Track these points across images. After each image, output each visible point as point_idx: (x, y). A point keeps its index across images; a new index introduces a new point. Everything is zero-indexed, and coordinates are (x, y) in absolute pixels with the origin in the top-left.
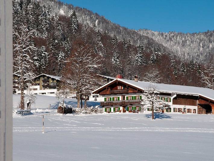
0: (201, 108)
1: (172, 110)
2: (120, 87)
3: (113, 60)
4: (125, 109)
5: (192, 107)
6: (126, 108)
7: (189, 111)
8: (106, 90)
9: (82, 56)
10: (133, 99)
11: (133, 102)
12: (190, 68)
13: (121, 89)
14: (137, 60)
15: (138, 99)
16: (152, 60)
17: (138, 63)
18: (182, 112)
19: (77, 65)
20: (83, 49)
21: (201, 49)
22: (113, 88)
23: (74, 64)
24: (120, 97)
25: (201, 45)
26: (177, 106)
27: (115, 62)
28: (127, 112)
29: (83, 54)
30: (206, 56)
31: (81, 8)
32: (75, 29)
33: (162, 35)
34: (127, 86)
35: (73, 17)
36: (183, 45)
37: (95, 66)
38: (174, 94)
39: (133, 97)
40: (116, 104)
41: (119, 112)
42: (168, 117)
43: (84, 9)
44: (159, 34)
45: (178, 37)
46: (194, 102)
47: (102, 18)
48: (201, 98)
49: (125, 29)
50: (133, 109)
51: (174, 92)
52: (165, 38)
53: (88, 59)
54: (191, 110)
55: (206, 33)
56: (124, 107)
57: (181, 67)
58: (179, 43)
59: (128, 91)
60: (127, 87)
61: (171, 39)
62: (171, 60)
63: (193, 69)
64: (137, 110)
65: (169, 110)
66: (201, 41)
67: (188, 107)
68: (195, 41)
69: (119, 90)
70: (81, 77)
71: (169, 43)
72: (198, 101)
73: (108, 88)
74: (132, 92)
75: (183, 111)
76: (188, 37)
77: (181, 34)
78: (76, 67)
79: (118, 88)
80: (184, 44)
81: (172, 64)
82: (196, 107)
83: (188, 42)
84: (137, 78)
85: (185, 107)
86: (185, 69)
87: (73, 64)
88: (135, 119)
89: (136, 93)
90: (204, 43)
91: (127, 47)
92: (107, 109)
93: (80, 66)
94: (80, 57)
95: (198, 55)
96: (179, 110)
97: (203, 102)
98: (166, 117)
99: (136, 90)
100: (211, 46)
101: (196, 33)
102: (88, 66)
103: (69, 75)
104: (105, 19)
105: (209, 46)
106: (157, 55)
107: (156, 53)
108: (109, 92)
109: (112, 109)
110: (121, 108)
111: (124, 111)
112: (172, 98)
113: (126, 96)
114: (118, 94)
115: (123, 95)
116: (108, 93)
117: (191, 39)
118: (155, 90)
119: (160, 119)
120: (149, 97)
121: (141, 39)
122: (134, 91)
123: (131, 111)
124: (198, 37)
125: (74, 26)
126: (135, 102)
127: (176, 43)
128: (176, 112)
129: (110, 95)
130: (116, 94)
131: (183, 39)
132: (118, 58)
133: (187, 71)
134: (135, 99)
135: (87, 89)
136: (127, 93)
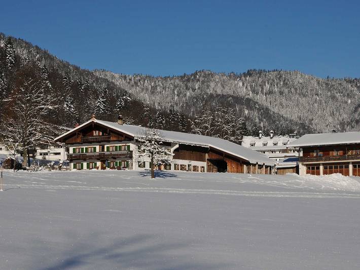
0: (212, 164)
1: (172, 167)
2: (97, 132)
3: (65, 105)
4: (105, 166)
5: (199, 164)
6: (106, 162)
7: (195, 168)
8: (75, 137)
9: (31, 93)
10: (116, 150)
11: (117, 155)
12: (170, 119)
13: (99, 136)
14: (99, 106)
15: (125, 150)
16: (119, 108)
17: (100, 111)
18: (185, 170)
19: (23, 105)
20: (32, 83)
21: (176, 98)
22: (87, 133)
23: (18, 104)
24: (98, 148)
25: (176, 93)
26: (180, 162)
27: (68, 108)
28: (108, 169)
29: (32, 91)
30: (182, 107)
31: (16, 39)
32: (11, 63)
33: (125, 78)
34: (108, 130)
35: (9, 46)
36: (153, 93)
37: (50, 107)
38: (175, 144)
39: (116, 147)
40: (91, 157)
41: (95, 169)
42: (172, 176)
43: (19, 39)
44: (121, 77)
45: (146, 81)
46: (202, 155)
47: (45, 52)
48: (212, 150)
49: (77, 68)
50: (116, 165)
51: (176, 141)
52: (129, 83)
53: (39, 97)
54: (198, 167)
55: (182, 77)
56: (103, 162)
57: (158, 117)
58: (147, 89)
59: (110, 138)
60: (108, 132)
61: (136, 83)
62: (144, 107)
63: (173, 120)
64: (123, 166)
65: (168, 167)
66: (175, 87)
67: (194, 163)
68: (168, 88)
69: (95, 136)
70: (29, 122)
71: (134, 89)
72: (207, 155)
73: (78, 134)
74: (115, 139)
75: (187, 169)
76: (159, 81)
77: (150, 78)
78: (21, 108)
79: (94, 135)
80: (153, 91)
81: (145, 113)
82: (205, 164)
83: (158, 88)
84: (122, 119)
85: (189, 163)
86: (163, 120)
87: (16, 104)
88: (125, 177)
89: (121, 141)
90: (180, 89)
91: (84, 89)
92: (78, 164)
93: (27, 107)
94: (27, 94)
95: (171, 106)
96: (183, 167)
97: (215, 157)
98: (169, 175)
99: (123, 136)
100: (188, 94)
101: (169, 77)
102: (39, 107)
103: (11, 120)
104: (48, 55)
105: (186, 94)
106: (126, 101)
107: (125, 97)
108: (80, 140)
109: (85, 164)
110: (99, 164)
111: (103, 168)
112: (172, 149)
113: (106, 146)
114: (94, 142)
115: (102, 143)
116: (78, 141)
117: (163, 85)
118: (155, 134)
119: (162, 178)
120: (148, 145)
121: (98, 82)
122: (118, 138)
123: (113, 168)
124: (172, 81)
125: (10, 58)
126: (120, 155)
127: (143, 90)
128: (178, 169)
129: (82, 144)
130: (90, 142)
131: (153, 84)
132: (72, 103)
133: (166, 123)
134: (120, 150)
135: (38, 140)
136: (109, 142)
